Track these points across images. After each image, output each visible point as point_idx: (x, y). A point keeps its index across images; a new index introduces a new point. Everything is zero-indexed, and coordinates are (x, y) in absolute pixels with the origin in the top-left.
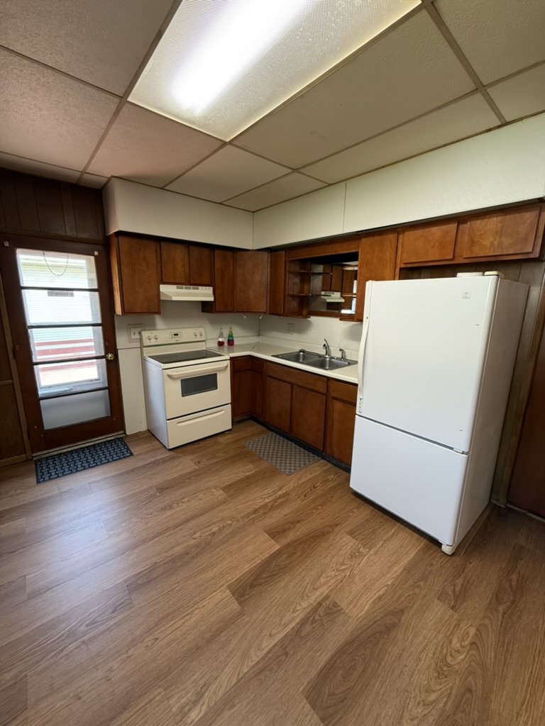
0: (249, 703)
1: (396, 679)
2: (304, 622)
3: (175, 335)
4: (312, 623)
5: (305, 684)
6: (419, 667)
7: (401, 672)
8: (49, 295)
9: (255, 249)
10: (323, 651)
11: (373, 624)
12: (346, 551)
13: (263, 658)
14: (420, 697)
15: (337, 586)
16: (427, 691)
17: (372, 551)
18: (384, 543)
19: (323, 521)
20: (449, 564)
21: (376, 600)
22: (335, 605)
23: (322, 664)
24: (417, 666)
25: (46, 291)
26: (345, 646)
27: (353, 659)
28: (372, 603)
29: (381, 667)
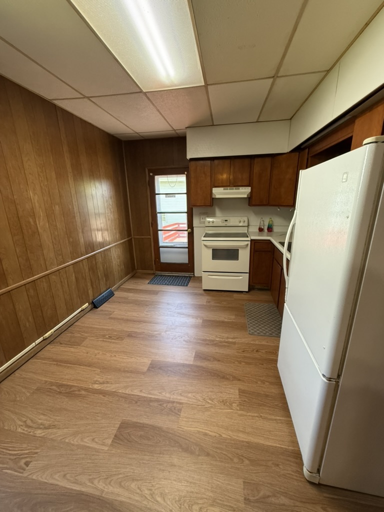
0: (108, 401)
1: (157, 468)
2: (157, 400)
3: (225, 221)
4: (160, 405)
5: (127, 419)
6: (174, 482)
7: (163, 470)
8: (166, 197)
9: (288, 151)
10: (148, 419)
11: (183, 438)
12: (224, 396)
13: (129, 395)
14: (155, 490)
15: (192, 404)
16: (161, 494)
17: (240, 412)
18: (257, 417)
19: (234, 371)
20: (296, 483)
21: (203, 432)
22: (180, 410)
23: (141, 422)
24: (174, 480)
25: (165, 195)
26: (158, 428)
27: (153, 437)
28: (197, 431)
29: (158, 455)
